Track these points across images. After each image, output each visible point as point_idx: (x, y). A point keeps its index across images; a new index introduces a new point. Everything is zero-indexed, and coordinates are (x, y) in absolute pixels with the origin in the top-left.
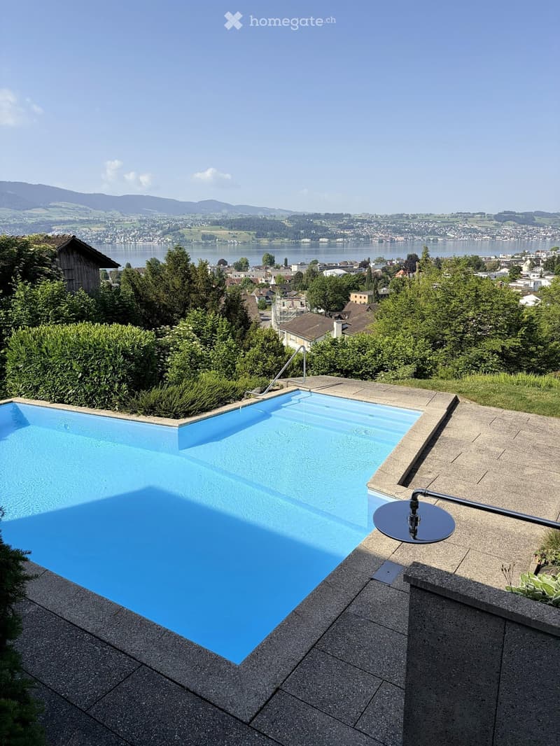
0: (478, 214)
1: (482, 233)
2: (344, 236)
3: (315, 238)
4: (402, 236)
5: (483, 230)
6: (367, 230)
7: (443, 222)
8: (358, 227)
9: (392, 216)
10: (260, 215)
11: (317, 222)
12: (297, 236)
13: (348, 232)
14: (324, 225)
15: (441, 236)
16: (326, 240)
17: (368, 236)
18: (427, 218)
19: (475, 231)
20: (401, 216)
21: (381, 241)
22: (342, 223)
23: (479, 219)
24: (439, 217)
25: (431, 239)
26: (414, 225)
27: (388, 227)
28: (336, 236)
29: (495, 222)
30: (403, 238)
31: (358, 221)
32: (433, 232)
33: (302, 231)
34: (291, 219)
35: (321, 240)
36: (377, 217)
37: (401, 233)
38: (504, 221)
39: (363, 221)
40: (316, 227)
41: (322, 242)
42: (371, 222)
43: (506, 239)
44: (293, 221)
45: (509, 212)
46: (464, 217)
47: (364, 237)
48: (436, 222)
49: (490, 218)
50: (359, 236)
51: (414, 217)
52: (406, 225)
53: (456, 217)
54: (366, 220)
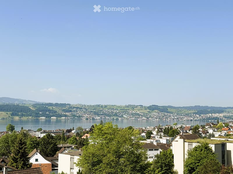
0: (139, 106)
1: (142, 116)
2: (66, 116)
3: (48, 117)
4: (99, 116)
5: (142, 114)
6: (79, 113)
7: (121, 110)
8: (74, 111)
9: (93, 106)
10: (16, 103)
11: (50, 108)
12: (37, 115)
13: (68, 114)
14: (54, 110)
15: (120, 117)
16: (55, 118)
17: (80, 116)
18: (112, 107)
19: (138, 114)
20: (99, 106)
21: (87, 119)
22: (65, 109)
23: (140, 108)
24: (119, 107)
25: (115, 118)
26: (106, 110)
27: (91, 111)
28: (61, 116)
29: (148, 110)
30: (99, 118)
31: (74, 108)
32: (116, 115)
33: (40, 113)
34: (34, 106)
35: (52, 118)
36: (85, 106)
37: (98, 115)
38: (153, 110)
39: (77, 108)
40: (49, 111)
41: (52, 119)
42: (82, 109)
43: (154, 119)
44: (36, 107)
45: (154, 105)
46: (132, 107)
47: (77, 117)
48: (117, 109)
49: (146, 108)
50: (74, 116)
51: (106, 106)
52: (101, 110)
53: (128, 107)
54: (79, 107)
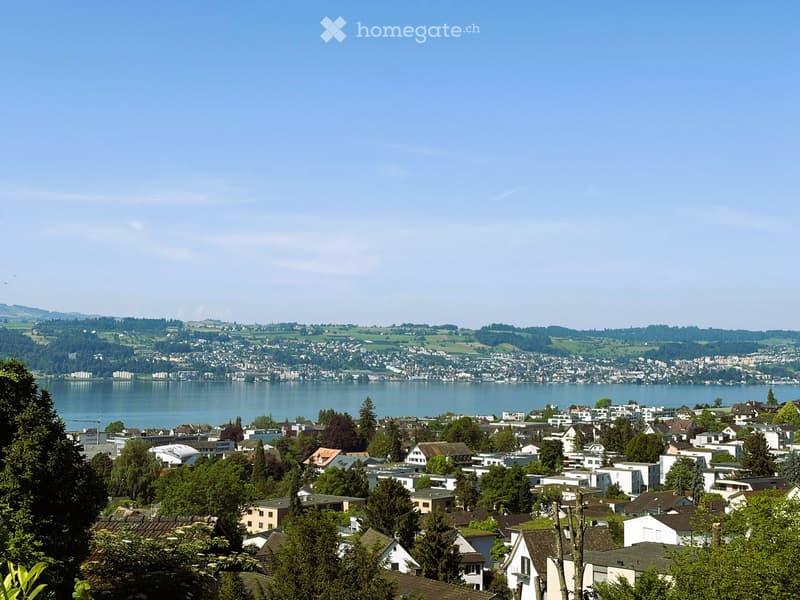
0: (443, 328)
1: (455, 366)
2: (169, 367)
3: (103, 371)
4: (295, 370)
5: (456, 359)
6: (219, 356)
7: (375, 342)
8: (199, 349)
9: (271, 328)
11: (107, 336)
12: (60, 365)
13: (176, 360)
14: (122, 343)
15: (375, 370)
16: (127, 375)
17: (222, 369)
18: (344, 334)
19: (441, 361)
20: (290, 327)
21: (250, 380)
22: (163, 339)
23: (446, 338)
24: (368, 332)
25: (356, 377)
26: (319, 346)
27: (264, 350)
28: (151, 368)
29: (478, 345)
30: (296, 374)
31: (198, 335)
32: (358, 363)
33: (72, 356)
34: (45, 328)
35: (116, 374)
36: (239, 328)
37: (292, 364)
38: (496, 344)
39: (210, 337)
40: (105, 347)
41: (119, 379)
42: (227, 339)
43: (502, 378)
44: (51, 333)
45: (500, 327)
46: (418, 333)
47: (213, 370)
48: (362, 342)
49: (469, 336)
50: (202, 367)
51: (318, 331)
52: (302, 346)
53: (402, 332)
54: (216, 334)
